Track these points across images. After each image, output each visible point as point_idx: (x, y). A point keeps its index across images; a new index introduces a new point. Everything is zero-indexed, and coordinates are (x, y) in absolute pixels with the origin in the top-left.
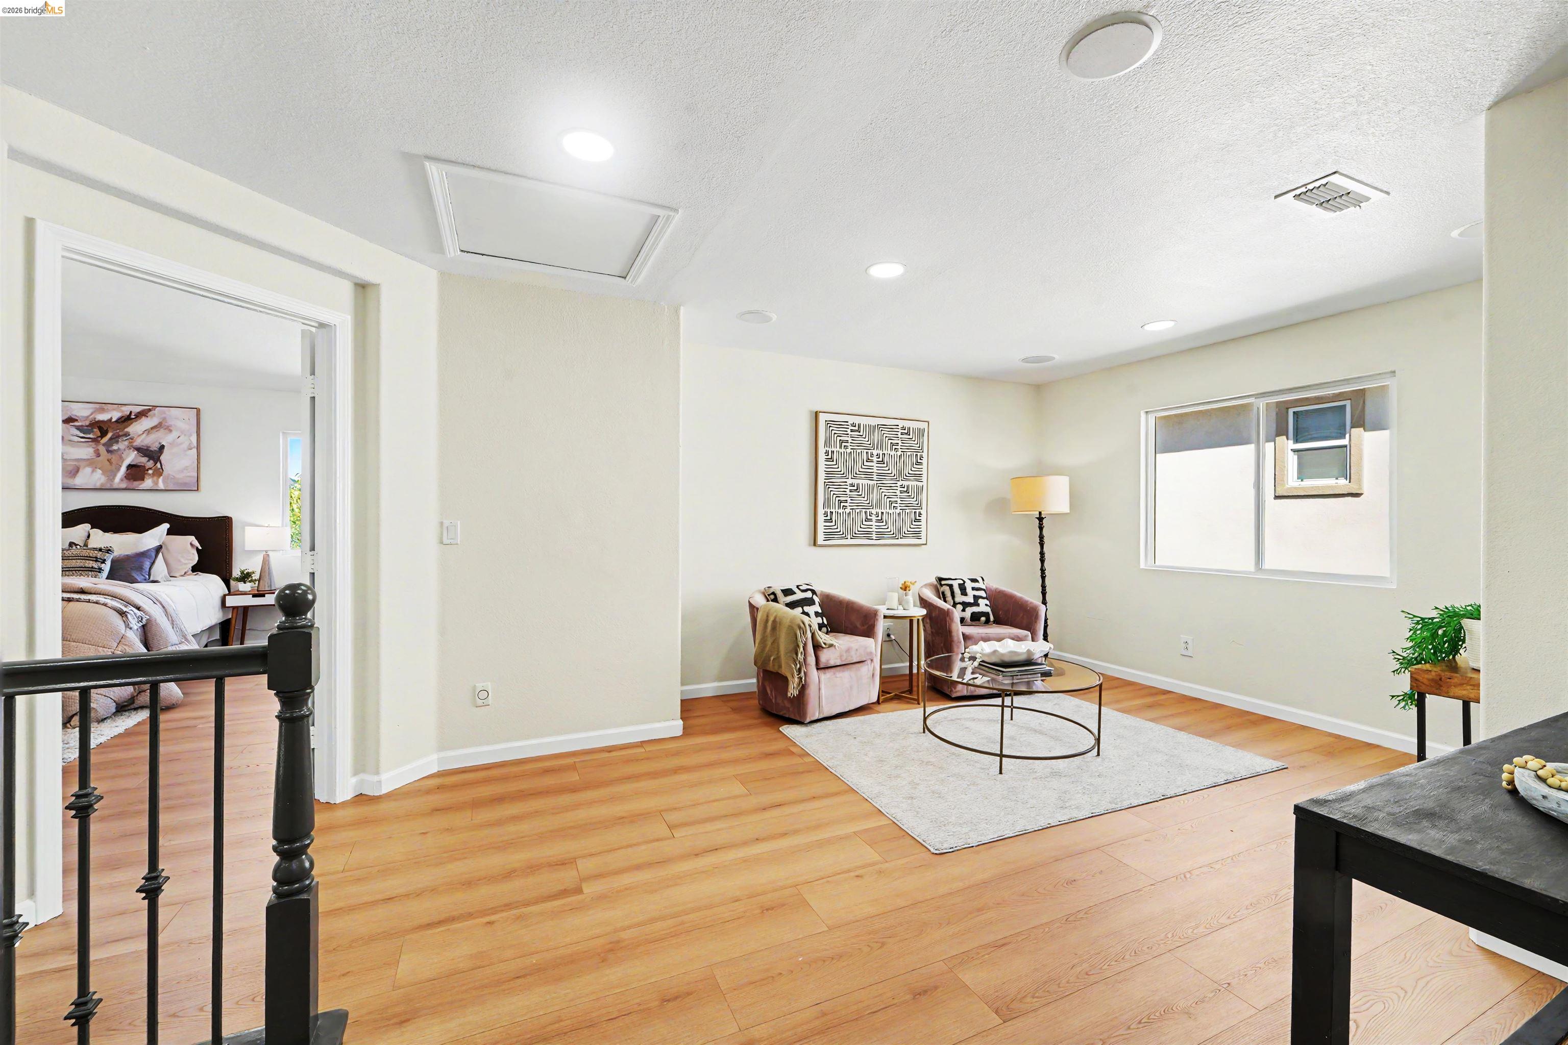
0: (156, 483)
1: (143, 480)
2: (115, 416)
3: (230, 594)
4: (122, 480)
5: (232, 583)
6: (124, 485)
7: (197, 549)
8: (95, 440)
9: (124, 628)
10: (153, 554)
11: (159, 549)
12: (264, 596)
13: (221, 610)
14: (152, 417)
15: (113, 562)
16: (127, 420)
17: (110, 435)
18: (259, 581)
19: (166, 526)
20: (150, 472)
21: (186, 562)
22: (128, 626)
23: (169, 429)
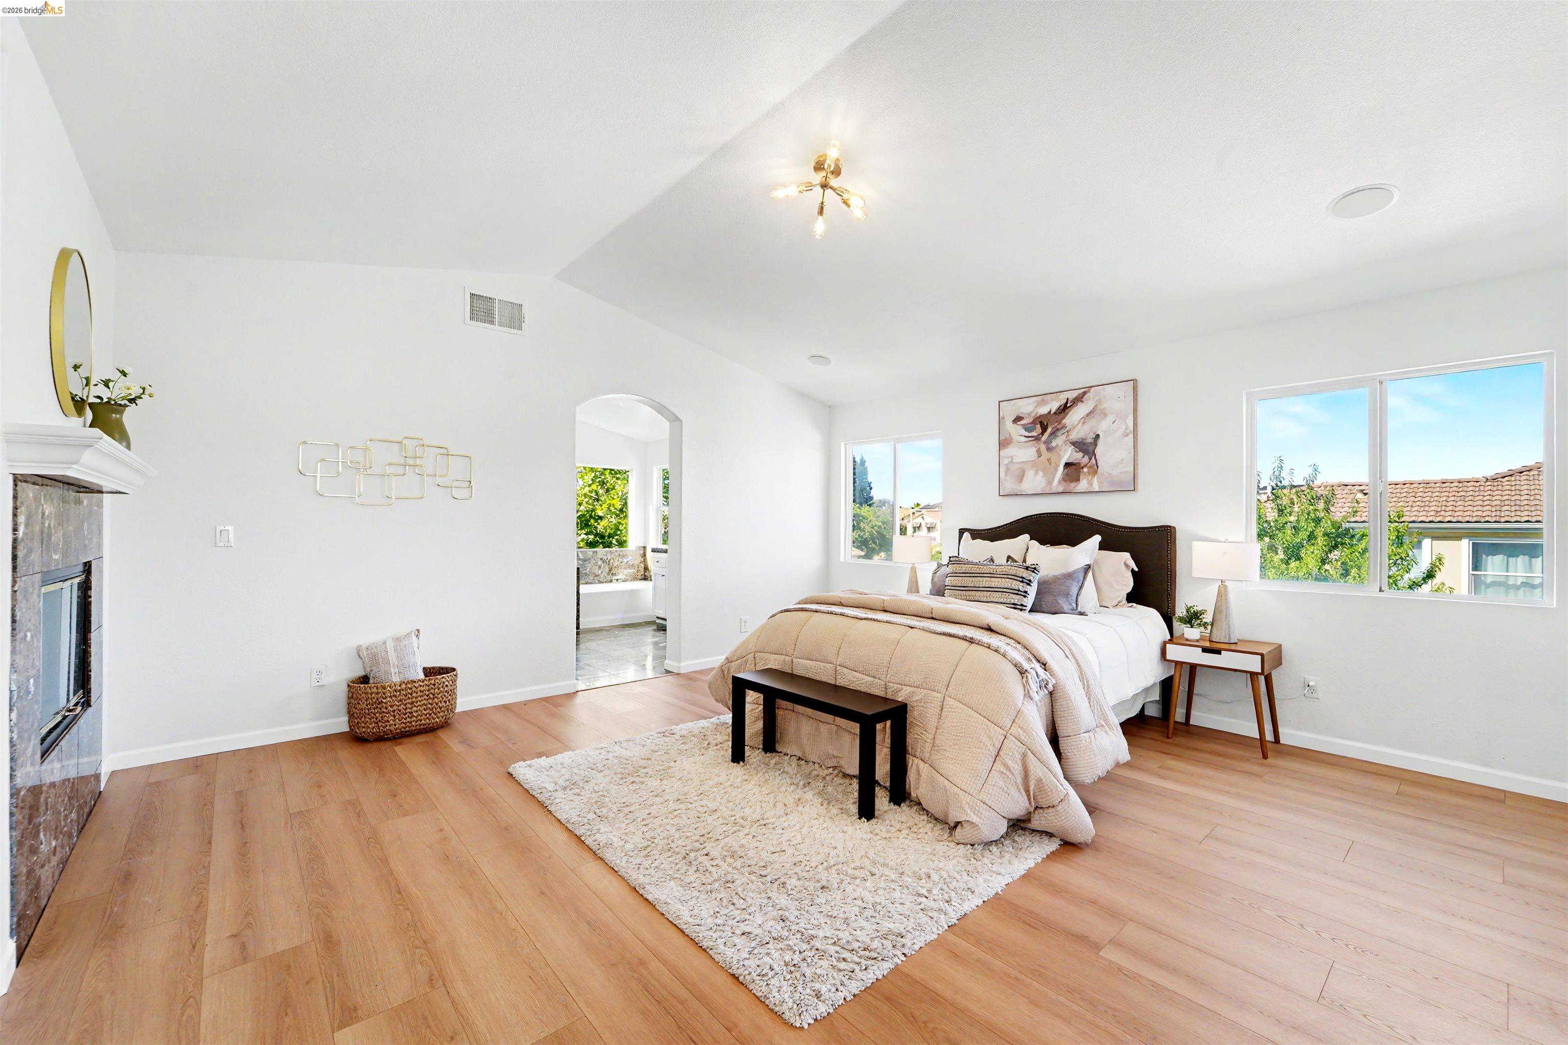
0: (1090, 484)
1: (1079, 480)
2: (1054, 406)
3: (1171, 641)
4: (1059, 482)
5: (1176, 624)
6: (1060, 490)
7: (1133, 571)
8: (1037, 439)
9: (1022, 698)
10: (1081, 575)
11: (1088, 568)
12: (1220, 654)
13: (1160, 664)
14: (1088, 400)
15: (1041, 584)
16: (1064, 409)
17: (1049, 430)
18: (1212, 625)
19: (1097, 538)
20: (1085, 470)
21: (1119, 588)
22: (1028, 695)
23: (1104, 415)
